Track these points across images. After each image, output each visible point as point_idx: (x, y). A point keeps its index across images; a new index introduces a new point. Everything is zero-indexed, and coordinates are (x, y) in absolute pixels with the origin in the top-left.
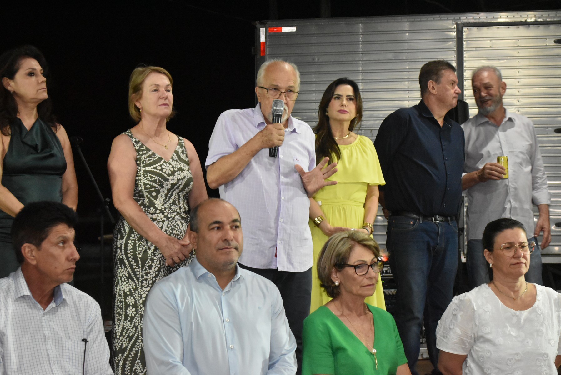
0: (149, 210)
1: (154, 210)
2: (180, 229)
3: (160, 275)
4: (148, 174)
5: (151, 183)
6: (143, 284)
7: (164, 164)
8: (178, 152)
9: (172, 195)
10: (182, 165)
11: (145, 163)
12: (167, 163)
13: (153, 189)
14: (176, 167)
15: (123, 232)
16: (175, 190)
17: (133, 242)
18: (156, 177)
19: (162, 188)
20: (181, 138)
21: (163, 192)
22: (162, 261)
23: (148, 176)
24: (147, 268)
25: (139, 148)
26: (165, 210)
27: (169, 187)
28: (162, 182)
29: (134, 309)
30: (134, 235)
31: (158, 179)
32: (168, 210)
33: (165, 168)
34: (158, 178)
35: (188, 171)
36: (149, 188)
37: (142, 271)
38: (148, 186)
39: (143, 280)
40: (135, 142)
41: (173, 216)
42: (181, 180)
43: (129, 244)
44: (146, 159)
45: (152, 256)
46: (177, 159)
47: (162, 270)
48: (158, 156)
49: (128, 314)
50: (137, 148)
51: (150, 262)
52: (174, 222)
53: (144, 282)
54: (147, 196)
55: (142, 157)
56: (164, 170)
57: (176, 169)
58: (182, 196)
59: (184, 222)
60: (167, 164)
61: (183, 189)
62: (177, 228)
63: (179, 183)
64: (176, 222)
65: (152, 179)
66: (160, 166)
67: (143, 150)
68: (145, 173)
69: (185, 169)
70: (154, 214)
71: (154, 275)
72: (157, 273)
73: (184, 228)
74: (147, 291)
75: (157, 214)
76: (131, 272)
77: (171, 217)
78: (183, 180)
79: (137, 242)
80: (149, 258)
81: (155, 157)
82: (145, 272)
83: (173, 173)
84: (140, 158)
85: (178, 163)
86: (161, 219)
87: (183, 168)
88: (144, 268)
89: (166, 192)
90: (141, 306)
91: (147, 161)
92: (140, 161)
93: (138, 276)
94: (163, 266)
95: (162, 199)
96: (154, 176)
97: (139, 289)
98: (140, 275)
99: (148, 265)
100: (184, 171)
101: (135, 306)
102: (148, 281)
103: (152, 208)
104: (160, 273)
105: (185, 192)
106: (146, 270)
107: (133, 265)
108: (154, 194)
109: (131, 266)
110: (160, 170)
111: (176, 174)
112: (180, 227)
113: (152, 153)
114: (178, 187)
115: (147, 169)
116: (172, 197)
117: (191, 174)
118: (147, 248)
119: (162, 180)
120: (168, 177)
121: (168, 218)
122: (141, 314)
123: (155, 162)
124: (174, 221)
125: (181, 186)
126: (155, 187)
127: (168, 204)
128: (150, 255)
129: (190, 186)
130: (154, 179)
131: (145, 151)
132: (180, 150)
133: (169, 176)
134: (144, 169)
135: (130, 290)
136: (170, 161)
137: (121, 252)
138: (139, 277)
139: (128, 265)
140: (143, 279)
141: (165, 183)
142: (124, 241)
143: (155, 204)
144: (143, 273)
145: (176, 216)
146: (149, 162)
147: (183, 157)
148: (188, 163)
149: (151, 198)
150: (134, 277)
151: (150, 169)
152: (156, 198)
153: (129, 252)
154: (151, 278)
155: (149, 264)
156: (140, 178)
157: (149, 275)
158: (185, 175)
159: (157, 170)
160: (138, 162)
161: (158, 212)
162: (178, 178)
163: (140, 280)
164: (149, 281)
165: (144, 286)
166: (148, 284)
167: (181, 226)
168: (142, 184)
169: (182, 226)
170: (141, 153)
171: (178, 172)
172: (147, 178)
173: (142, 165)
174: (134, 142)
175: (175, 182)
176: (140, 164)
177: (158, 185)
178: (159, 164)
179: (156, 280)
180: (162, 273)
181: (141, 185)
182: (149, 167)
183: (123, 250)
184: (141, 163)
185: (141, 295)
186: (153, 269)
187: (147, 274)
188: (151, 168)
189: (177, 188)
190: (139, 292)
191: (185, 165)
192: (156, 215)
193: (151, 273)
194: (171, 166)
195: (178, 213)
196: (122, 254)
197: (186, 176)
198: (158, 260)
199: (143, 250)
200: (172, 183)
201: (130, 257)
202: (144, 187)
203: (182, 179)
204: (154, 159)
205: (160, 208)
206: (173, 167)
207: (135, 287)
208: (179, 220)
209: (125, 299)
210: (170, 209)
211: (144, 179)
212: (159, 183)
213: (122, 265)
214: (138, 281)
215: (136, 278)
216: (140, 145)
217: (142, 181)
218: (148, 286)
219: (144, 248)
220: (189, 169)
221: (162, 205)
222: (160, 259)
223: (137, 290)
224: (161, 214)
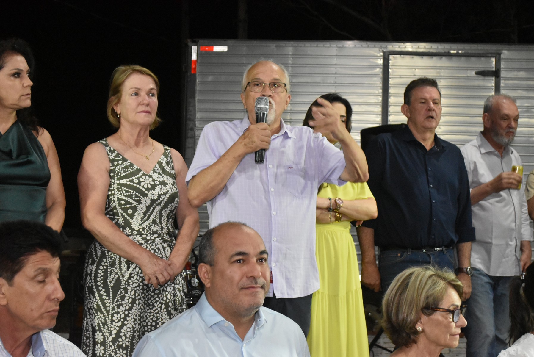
0: (125, 230)
1: (130, 231)
2: (161, 254)
3: (134, 308)
4: (123, 188)
5: (126, 199)
6: (114, 318)
7: (143, 177)
8: (162, 163)
9: (152, 213)
10: (166, 178)
11: (120, 176)
12: (147, 175)
13: (128, 206)
14: (157, 180)
15: (94, 256)
16: (155, 207)
17: (105, 267)
18: (132, 191)
19: (139, 204)
20: (167, 147)
21: (141, 209)
22: (137, 291)
23: (123, 190)
24: (119, 299)
25: (113, 158)
26: (143, 230)
27: (148, 203)
28: (140, 197)
29: (102, 348)
30: (107, 260)
31: (134, 194)
32: (147, 231)
33: (144, 181)
34: (135, 192)
35: (173, 184)
36: (124, 205)
37: (113, 303)
38: (123, 202)
39: (114, 313)
40: (110, 151)
41: (153, 238)
42: (163, 195)
43: (100, 270)
44: (121, 170)
45: (125, 285)
46: (160, 171)
47: (137, 302)
48: (136, 168)
49: (96, 352)
50: (111, 158)
51: (123, 292)
52: (154, 246)
53: (115, 315)
54: (122, 214)
55: (117, 169)
56: (142, 184)
57: (158, 183)
58: (164, 215)
59: (167, 246)
60: (147, 177)
61: (166, 206)
62: (158, 253)
63: (160, 199)
64: (156, 245)
65: (127, 194)
66: (138, 178)
67: (118, 161)
68: (119, 187)
69: (168, 183)
70: (130, 235)
71: (127, 308)
72: (130, 305)
73: (166, 253)
74: (118, 326)
75: (134, 235)
76: (100, 303)
77: (151, 239)
78: (165, 196)
79: (109, 268)
80: (122, 287)
81: (132, 169)
82: (116, 304)
83: (153, 187)
84: (114, 169)
85: (161, 175)
86: (138, 241)
87: (166, 182)
88: (116, 299)
89: (145, 209)
90: (111, 344)
91: (122, 173)
92: (114, 173)
93: (108, 308)
94: (139, 297)
95: (140, 218)
96: (130, 190)
97: (109, 324)
98: (111, 307)
99: (120, 295)
100: (167, 185)
101: (103, 343)
102: (119, 315)
103: (127, 229)
104: (135, 305)
105: (169, 209)
106: (118, 301)
107: (103, 295)
108: (130, 211)
109: (101, 296)
110: (137, 184)
111: (157, 188)
112: (161, 252)
113: (129, 164)
114: (160, 204)
115: (121, 181)
116: (151, 216)
117: (176, 189)
118: (121, 276)
119: (139, 195)
120: (146, 192)
121: (147, 241)
122: (110, 353)
123: (132, 174)
124: (154, 244)
125: (163, 203)
126: (131, 204)
127: (147, 223)
128: (124, 284)
129: (175, 202)
130: (129, 193)
131: (121, 162)
132: (164, 161)
133: (148, 191)
134: (118, 182)
135: (98, 324)
136: (151, 173)
137: (91, 279)
138: (109, 310)
139: (97, 295)
140: (114, 311)
141: (143, 199)
142: (94, 267)
143: (131, 223)
144: (114, 305)
145: (157, 239)
146: (124, 174)
147: (168, 169)
148: (174, 177)
149: (126, 216)
150: (103, 310)
151: (125, 182)
152: (132, 216)
153: (99, 279)
154: (124, 311)
155: (122, 295)
156: (113, 192)
157: (121, 307)
158: (168, 190)
159: (134, 183)
160: (112, 174)
161: (135, 233)
162: (160, 193)
163: (110, 313)
164: (121, 315)
165: (114, 321)
166: (119, 318)
167: (162, 250)
168: (116, 199)
169: (164, 250)
170: (116, 163)
171: (160, 186)
172: (121, 192)
173: (116, 178)
174: (108, 152)
175: (155, 197)
176: (114, 176)
177: (135, 200)
178: (136, 177)
179: (129, 313)
180: (137, 306)
181: (114, 201)
182: (125, 180)
183: (93, 277)
184: (116, 175)
185: (111, 331)
186: (126, 300)
187: (119, 306)
188: (127, 181)
189: (157, 205)
190: (108, 327)
191: (169, 178)
192: (132, 236)
193: (124, 306)
194: (151, 179)
195: (159, 235)
196: (92, 282)
197: (170, 191)
198: (132, 290)
199: (116, 278)
200: (151, 199)
201: (100, 286)
202: (118, 203)
203: (165, 194)
204: (131, 171)
205: (138, 229)
206: (154, 180)
207: (104, 321)
208: (161, 243)
209: (94, 335)
210: (150, 229)
211: (118, 193)
212: (136, 199)
213: (91, 295)
214: (108, 315)
215: (106, 310)
216: (116, 154)
217: (116, 196)
218: (119, 321)
219: (117, 276)
220: (174, 182)
221: (140, 225)
222: (135, 289)
223: (107, 325)
224: (138, 236)
